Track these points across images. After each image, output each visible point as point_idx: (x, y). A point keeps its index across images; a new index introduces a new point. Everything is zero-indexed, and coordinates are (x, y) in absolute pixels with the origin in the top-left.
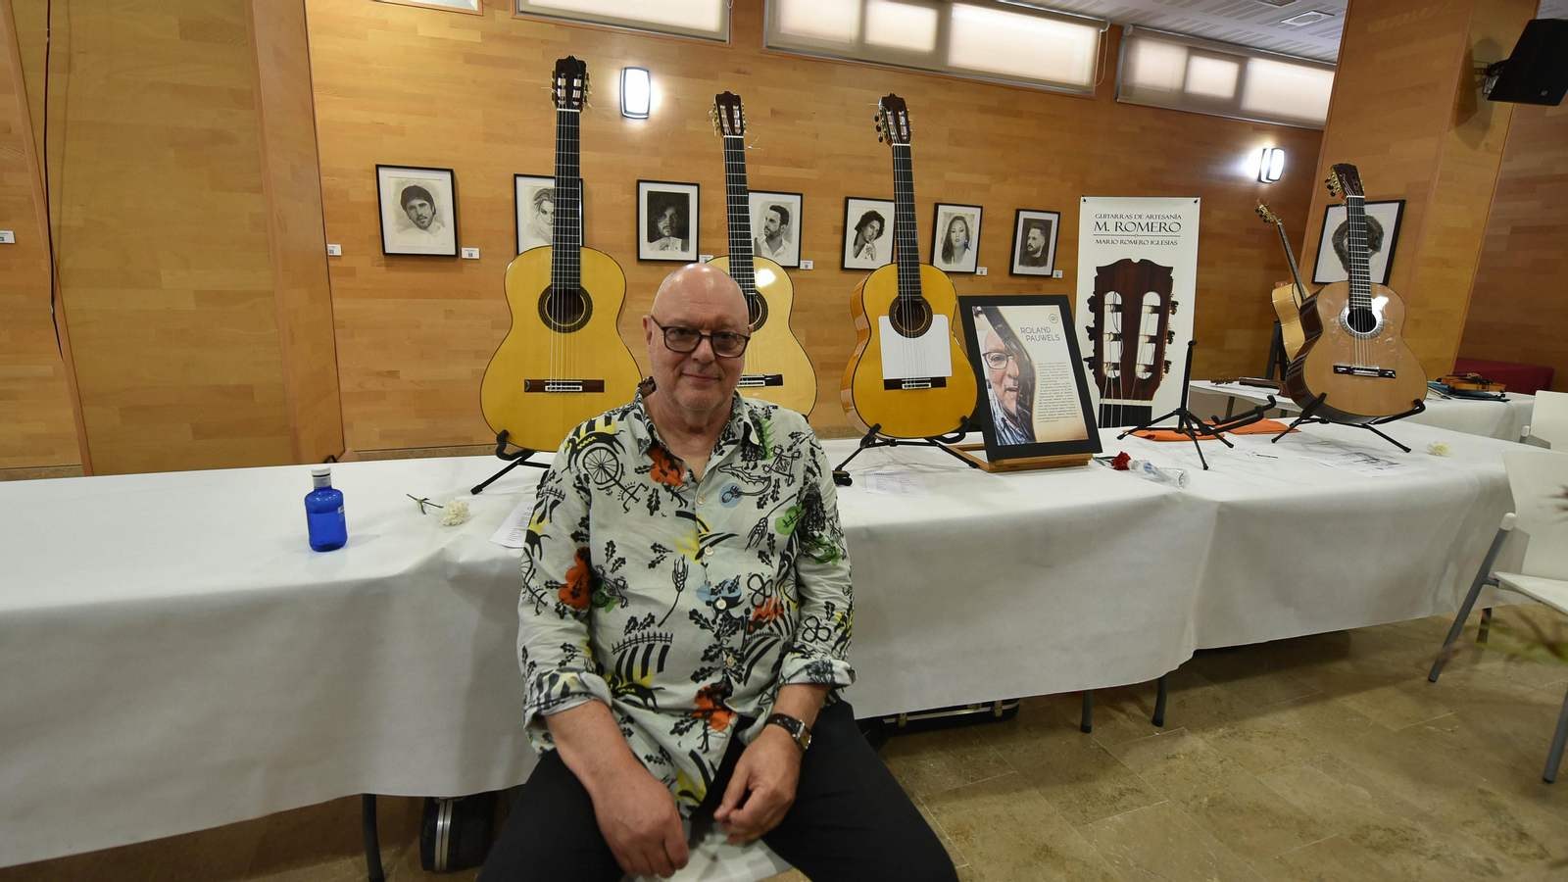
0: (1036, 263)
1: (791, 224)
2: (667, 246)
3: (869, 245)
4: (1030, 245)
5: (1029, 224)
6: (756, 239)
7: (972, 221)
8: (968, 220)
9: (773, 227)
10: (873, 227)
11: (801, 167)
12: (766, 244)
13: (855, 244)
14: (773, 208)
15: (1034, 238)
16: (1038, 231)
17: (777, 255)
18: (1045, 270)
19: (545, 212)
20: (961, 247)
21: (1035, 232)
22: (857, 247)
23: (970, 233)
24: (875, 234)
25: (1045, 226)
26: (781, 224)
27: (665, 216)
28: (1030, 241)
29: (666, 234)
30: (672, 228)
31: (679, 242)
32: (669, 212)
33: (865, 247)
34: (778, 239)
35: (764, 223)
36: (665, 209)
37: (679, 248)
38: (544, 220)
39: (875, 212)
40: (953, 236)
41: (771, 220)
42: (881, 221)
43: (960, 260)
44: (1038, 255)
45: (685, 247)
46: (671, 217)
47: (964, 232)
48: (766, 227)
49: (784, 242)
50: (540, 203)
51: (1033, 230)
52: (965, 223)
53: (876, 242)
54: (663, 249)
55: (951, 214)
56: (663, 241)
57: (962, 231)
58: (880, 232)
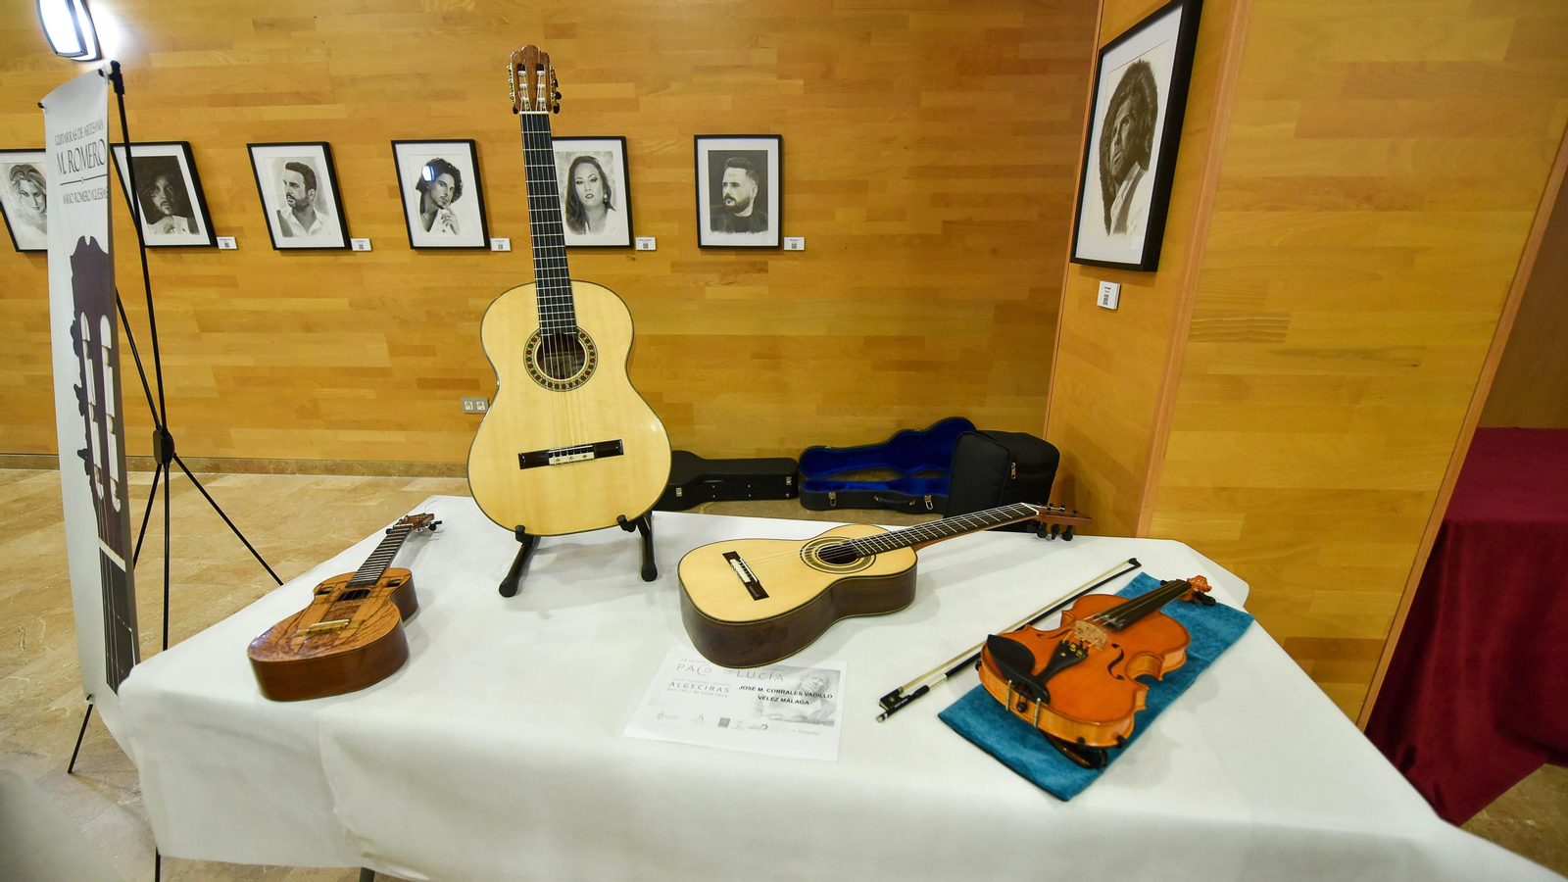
0: (742, 226)
1: (321, 188)
2: (172, 228)
3: (444, 211)
4: (728, 196)
5: (719, 161)
6: (279, 212)
7: (609, 162)
8: (601, 160)
9: (299, 193)
10: (443, 184)
11: (320, 103)
12: (293, 219)
13: (423, 211)
14: (291, 166)
15: (735, 185)
16: (742, 171)
17: (314, 233)
18: (769, 238)
19: (26, 194)
20: (597, 206)
21: (733, 174)
22: (426, 216)
23: (610, 184)
24: (450, 194)
25: (755, 163)
26: (308, 188)
27: (158, 188)
28: (727, 190)
29: (167, 212)
30: (171, 205)
31: (184, 222)
32: (161, 183)
33: (439, 215)
34: (309, 209)
35: (284, 189)
36: (154, 180)
37: (188, 230)
38: (27, 202)
39: (442, 160)
40: (580, 189)
41: (293, 184)
42: (455, 173)
43: (599, 228)
44: (748, 212)
45: (194, 229)
46: (165, 189)
47: (598, 184)
48: (288, 195)
49: (318, 214)
50: (18, 183)
51: (730, 171)
52: (598, 167)
53: (454, 206)
54: (168, 232)
55: (569, 154)
56: (165, 221)
57: (594, 180)
58: (457, 191)
